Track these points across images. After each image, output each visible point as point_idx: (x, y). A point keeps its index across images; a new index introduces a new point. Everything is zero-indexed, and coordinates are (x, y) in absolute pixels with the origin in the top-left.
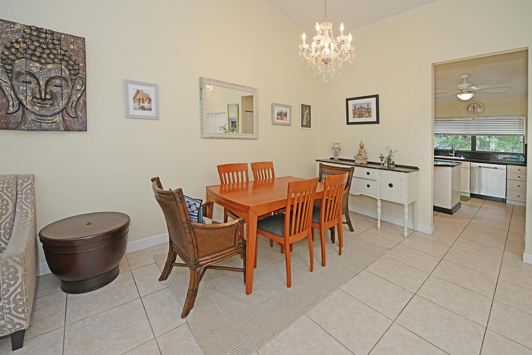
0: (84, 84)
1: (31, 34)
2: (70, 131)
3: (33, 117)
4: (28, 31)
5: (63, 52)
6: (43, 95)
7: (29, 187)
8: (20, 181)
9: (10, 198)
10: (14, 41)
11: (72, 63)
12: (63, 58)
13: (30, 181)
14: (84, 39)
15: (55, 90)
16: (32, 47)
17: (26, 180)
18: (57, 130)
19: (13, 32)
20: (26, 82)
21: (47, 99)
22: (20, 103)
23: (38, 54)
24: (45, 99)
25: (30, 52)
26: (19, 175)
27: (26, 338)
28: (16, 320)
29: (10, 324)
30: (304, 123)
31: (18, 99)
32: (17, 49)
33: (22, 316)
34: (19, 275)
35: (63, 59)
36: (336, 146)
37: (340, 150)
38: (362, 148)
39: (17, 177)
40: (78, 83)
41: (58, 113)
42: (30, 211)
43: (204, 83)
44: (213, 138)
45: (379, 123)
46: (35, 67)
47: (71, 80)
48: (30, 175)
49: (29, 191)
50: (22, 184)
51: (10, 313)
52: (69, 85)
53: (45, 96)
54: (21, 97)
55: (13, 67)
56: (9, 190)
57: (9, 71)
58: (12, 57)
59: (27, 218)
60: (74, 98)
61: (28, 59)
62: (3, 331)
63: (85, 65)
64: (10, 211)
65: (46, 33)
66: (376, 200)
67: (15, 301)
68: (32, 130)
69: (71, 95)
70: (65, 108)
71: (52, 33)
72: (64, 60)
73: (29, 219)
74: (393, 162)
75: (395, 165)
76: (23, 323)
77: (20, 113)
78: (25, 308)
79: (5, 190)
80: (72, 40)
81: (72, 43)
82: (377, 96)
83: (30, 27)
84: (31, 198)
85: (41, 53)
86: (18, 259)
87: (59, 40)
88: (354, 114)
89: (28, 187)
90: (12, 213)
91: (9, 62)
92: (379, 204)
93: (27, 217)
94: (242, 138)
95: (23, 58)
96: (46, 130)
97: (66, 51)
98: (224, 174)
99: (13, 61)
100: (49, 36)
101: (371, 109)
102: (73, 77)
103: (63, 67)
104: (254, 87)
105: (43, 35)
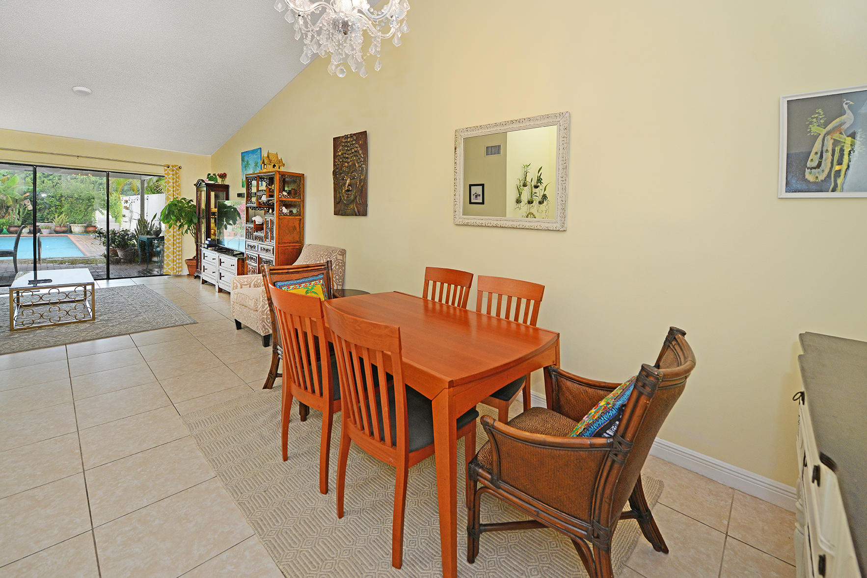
1: (344, 142)
2: (359, 215)
5: (356, 149)
10: (339, 151)
11: (359, 157)
12: (356, 154)
16: (345, 152)
18: (353, 214)
22: (340, 195)
23: (347, 156)
24: (349, 191)
25: (344, 156)
32: (340, 156)
40: (362, 173)
41: (353, 201)
43: (460, 137)
44: (469, 225)
53: (348, 188)
54: (340, 191)
60: (360, 187)
68: (344, 215)
70: (356, 196)
72: (356, 156)
80: (361, 136)
81: (361, 139)
87: (355, 140)
91: (338, 166)
94: (521, 227)
95: (342, 161)
98: (435, 283)
100: (351, 139)
102: (360, 169)
103: (355, 162)
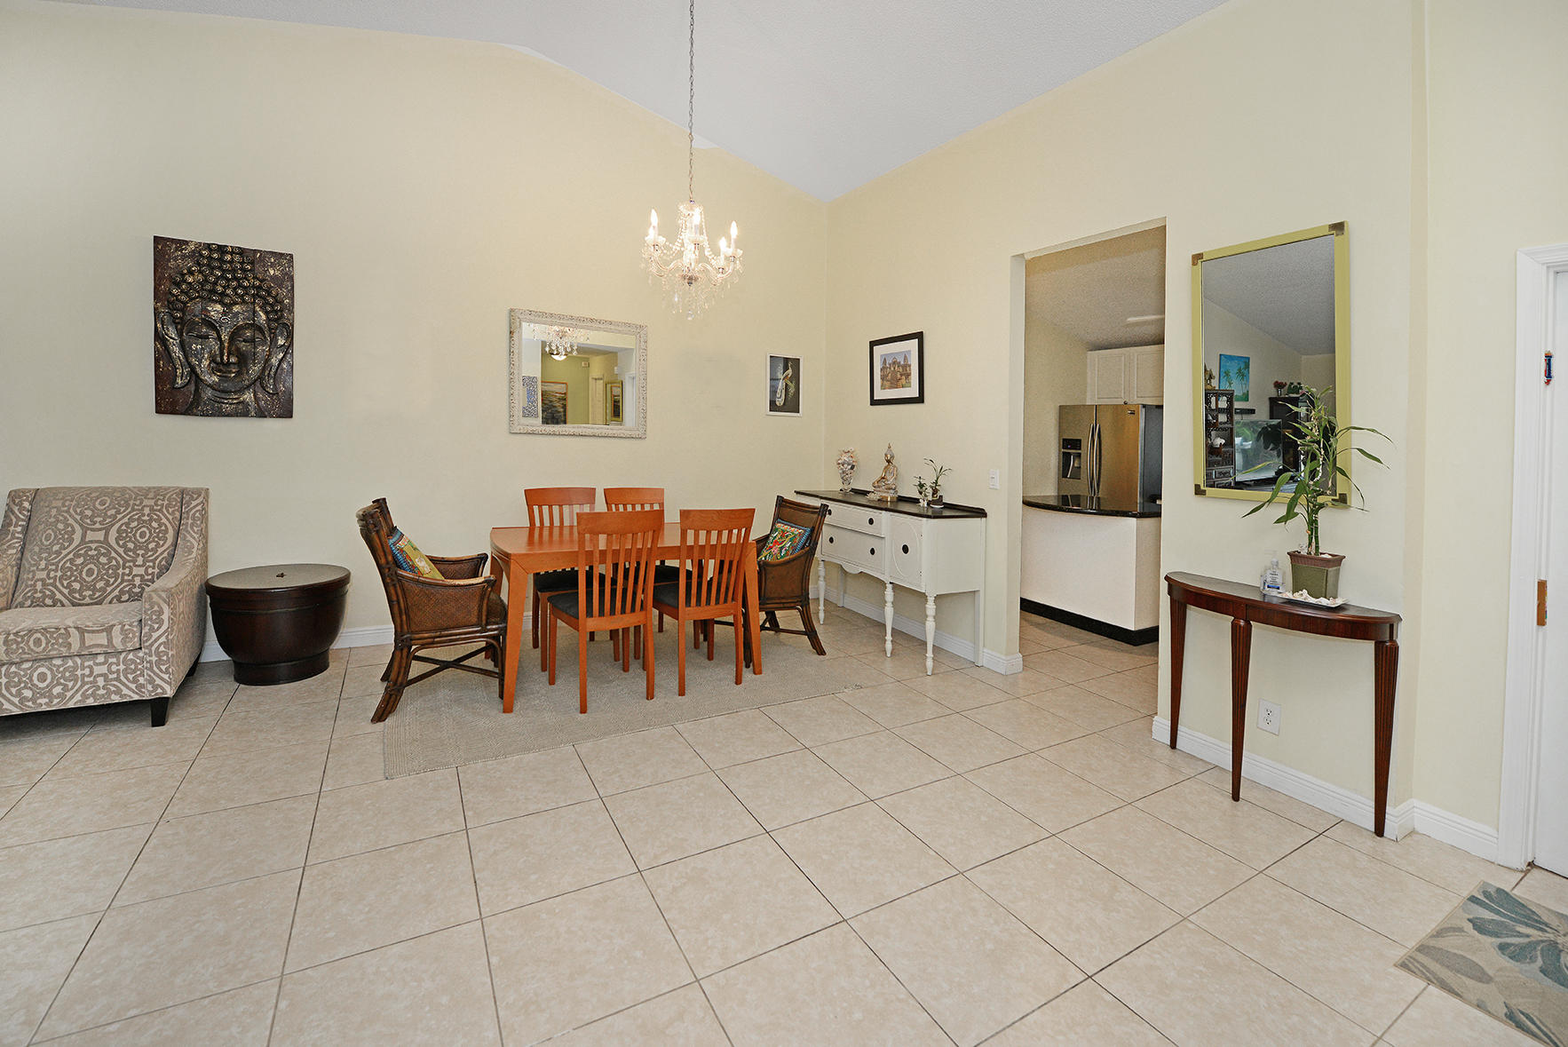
0: (290, 336)
1: (210, 258)
2: (266, 417)
3: (209, 392)
4: (205, 253)
5: (257, 283)
6: (225, 358)
7: (199, 508)
8: (187, 498)
9: (170, 522)
10: (185, 271)
11: (271, 300)
12: (258, 292)
13: (201, 499)
14: (291, 256)
15: (244, 346)
16: (212, 279)
17: (195, 496)
18: (245, 414)
19: (184, 257)
20: (201, 337)
21: (231, 363)
22: (193, 371)
23: (220, 289)
24: (229, 364)
25: (208, 287)
26: (186, 488)
27: (170, 711)
28: (158, 681)
29: (150, 684)
30: (780, 402)
31: (189, 364)
32: (190, 283)
33: (166, 677)
34: (165, 617)
35: (257, 294)
36: (845, 458)
37: (852, 468)
38: (888, 461)
39: (183, 492)
40: (282, 335)
41: (248, 387)
42: (196, 544)
43: (518, 320)
45: (923, 402)
46: (216, 310)
47: (270, 329)
48: (202, 489)
49: (197, 514)
50: (189, 503)
51: (151, 669)
52: (265, 337)
53: (228, 359)
54: (194, 361)
55: (184, 314)
56: (170, 510)
57: (177, 321)
58: (183, 298)
59: (189, 555)
60: (274, 361)
61: (205, 299)
62: (142, 692)
63: (293, 302)
64: (170, 541)
65: (232, 253)
66: (883, 584)
67: (158, 653)
68: (208, 416)
69: (269, 356)
70: (259, 378)
71: (242, 252)
72: (260, 297)
73: (194, 555)
74: (941, 497)
75: (944, 504)
76: (167, 687)
77: (192, 388)
78: (169, 667)
79: (164, 510)
80: (273, 260)
81: (272, 265)
82: (919, 336)
83: (208, 246)
84: (200, 526)
85: (224, 287)
86: (164, 595)
87: (252, 263)
88: (882, 379)
89: (197, 508)
90: (172, 545)
91: (180, 305)
92: (889, 594)
93: (190, 553)
95: (197, 297)
96: (229, 415)
97: (261, 281)
98: (540, 507)
99: (185, 303)
100: (237, 258)
101: (910, 366)
102: (274, 325)
103: (258, 309)
104: (639, 323)
105: (228, 257)
